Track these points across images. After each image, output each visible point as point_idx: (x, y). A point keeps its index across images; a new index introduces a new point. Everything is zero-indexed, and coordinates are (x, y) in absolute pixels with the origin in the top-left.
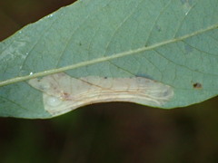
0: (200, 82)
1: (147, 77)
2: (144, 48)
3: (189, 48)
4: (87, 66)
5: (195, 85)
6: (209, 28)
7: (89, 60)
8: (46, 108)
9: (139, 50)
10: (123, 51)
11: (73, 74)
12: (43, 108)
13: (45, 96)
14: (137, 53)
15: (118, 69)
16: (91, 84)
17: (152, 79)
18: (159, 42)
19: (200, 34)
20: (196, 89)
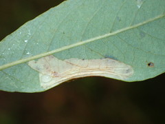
0: (152, 61)
1: (113, 58)
2: (109, 34)
3: (142, 34)
4: (69, 49)
5: (149, 65)
6: (157, 18)
7: (70, 44)
9: (106, 35)
10: (94, 37)
11: (59, 56)
12: (39, 84)
13: (40, 75)
14: (104, 38)
15: (91, 51)
16: (73, 64)
17: (117, 60)
18: (119, 29)
19: (150, 22)
20: (150, 67)
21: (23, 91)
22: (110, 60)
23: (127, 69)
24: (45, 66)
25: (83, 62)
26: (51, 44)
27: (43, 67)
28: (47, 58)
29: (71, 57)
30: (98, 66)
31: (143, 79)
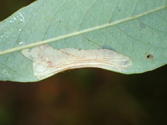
0: (152, 53)
1: (111, 49)
2: (108, 25)
3: (143, 25)
4: (65, 39)
5: (148, 57)
6: (158, 8)
7: (67, 34)
8: (35, 74)
9: (104, 26)
10: (92, 27)
11: (54, 45)
12: (33, 74)
13: (34, 64)
14: (103, 28)
15: (87, 42)
16: (69, 54)
17: (115, 51)
18: (118, 19)
19: (151, 13)
20: (149, 59)
21: (16, 80)
22: (108, 51)
23: (125, 60)
24: (39, 55)
25: (79, 52)
26: (46, 33)
27: (37, 57)
28: (42, 47)
29: (67, 47)
30: (95, 57)
31: (142, 71)
